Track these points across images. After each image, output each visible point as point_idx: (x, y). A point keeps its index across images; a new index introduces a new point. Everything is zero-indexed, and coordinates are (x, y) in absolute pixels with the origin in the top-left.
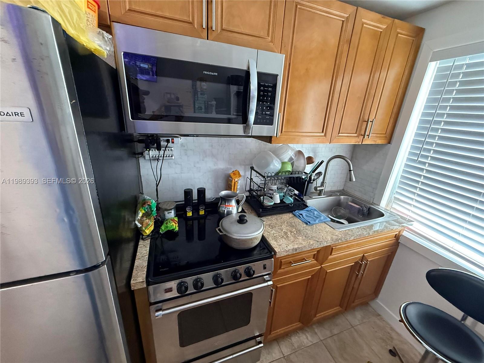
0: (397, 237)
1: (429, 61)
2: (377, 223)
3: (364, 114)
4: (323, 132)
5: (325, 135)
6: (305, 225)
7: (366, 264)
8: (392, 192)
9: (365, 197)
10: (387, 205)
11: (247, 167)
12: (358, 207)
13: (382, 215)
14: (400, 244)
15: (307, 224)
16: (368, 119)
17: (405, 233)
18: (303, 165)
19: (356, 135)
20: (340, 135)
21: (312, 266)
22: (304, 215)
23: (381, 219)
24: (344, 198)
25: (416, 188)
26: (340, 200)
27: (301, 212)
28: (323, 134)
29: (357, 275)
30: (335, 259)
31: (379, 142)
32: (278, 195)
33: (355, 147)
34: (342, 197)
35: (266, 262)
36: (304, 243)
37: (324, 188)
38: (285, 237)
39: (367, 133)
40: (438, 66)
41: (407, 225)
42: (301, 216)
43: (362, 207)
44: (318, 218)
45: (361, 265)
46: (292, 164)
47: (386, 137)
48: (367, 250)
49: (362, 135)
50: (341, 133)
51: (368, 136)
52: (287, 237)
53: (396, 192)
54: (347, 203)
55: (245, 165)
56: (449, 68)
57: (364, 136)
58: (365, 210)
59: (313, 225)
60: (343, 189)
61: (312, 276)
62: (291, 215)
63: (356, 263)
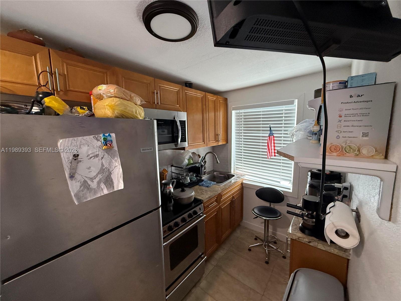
0: (242, 184)
1: (232, 110)
2: (233, 180)
3: (216, 132)
4: (203, 142)
5: (204, 143)
6: (207, 188)
7: (235, 200)
8: (234, 165)
9: (225, 171)
10: (234, 171)
11: (169, 166)
12: (223, 175)
13: (234, 176)
14: (244, 187)
15: (208, 187)
16: (218, 134)
17: (244, 182)
18: (197, 159)
19: (215, 141)
20: (210, 142)
21: (216, 206)
22: (204, 184)
23: (233, 178)
24: (216, 173)
25: (242, 160)
26: (214, 175)
27: (203, 183)
28: (203, 143)
29: (233, 207)
30: (224, 200)
31: (224, 143)
32: (188, 178)
33: (213, 148)
34: (215, 173)
35: (200, 206)
36: (212, 194)
37: (206, 170)
38: (202, 194)
39: (219, 140)
40: (235, 112)
41: (243, 178)
42: (203, 185)
43: (225, 175)
44: (211, 183)
45: (233, 201)
46: (192, 159)
47: (225, 141)
48: (233, 193)
49: (217, 141)
50: (210, 141)
51: (220, 141)
52: (203, 194)
53: (236, 164)
54: (218, 175)
55: (167, 165)
56: (239, 113)
57: (218, 141)
58: (227, 176)
59: (210, 186)
60: (213, 170)
61: (217, 212)
62: (198, 186)
63: (231, 201)
